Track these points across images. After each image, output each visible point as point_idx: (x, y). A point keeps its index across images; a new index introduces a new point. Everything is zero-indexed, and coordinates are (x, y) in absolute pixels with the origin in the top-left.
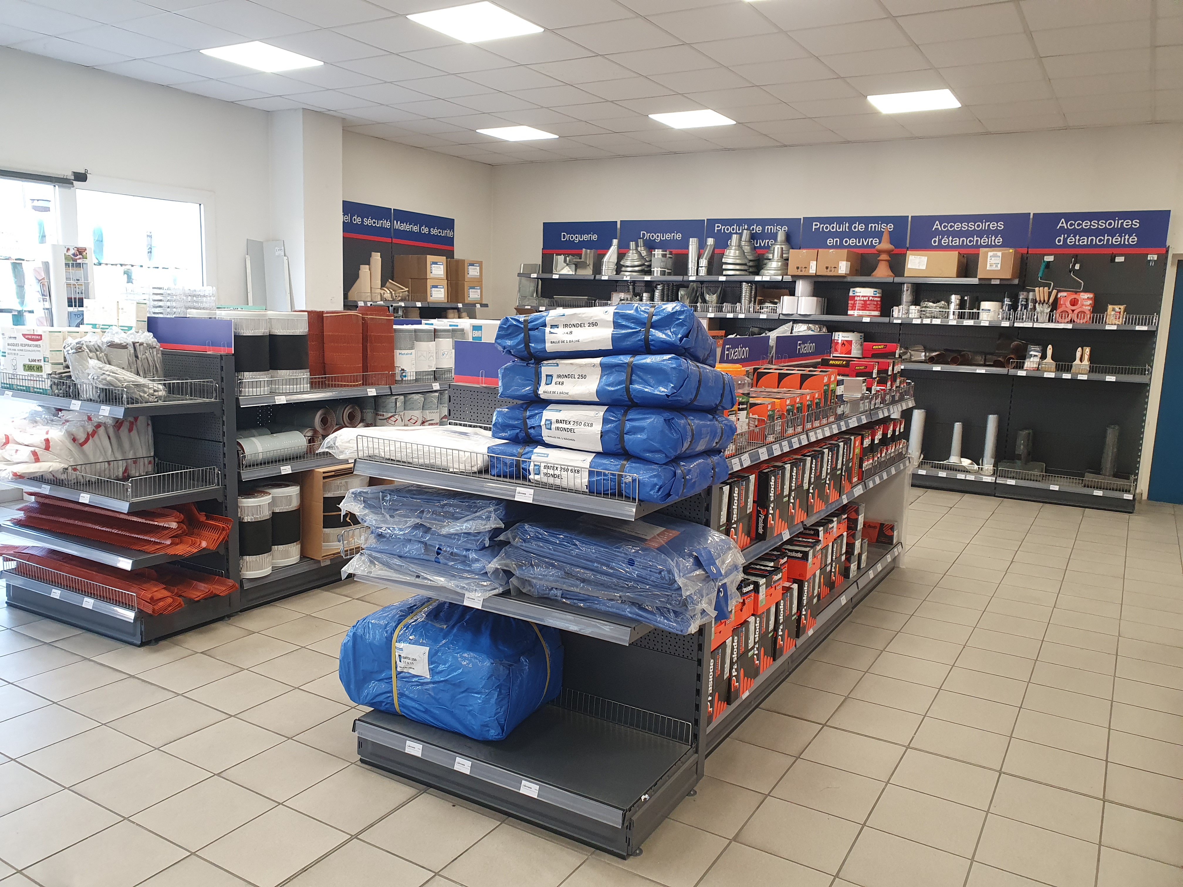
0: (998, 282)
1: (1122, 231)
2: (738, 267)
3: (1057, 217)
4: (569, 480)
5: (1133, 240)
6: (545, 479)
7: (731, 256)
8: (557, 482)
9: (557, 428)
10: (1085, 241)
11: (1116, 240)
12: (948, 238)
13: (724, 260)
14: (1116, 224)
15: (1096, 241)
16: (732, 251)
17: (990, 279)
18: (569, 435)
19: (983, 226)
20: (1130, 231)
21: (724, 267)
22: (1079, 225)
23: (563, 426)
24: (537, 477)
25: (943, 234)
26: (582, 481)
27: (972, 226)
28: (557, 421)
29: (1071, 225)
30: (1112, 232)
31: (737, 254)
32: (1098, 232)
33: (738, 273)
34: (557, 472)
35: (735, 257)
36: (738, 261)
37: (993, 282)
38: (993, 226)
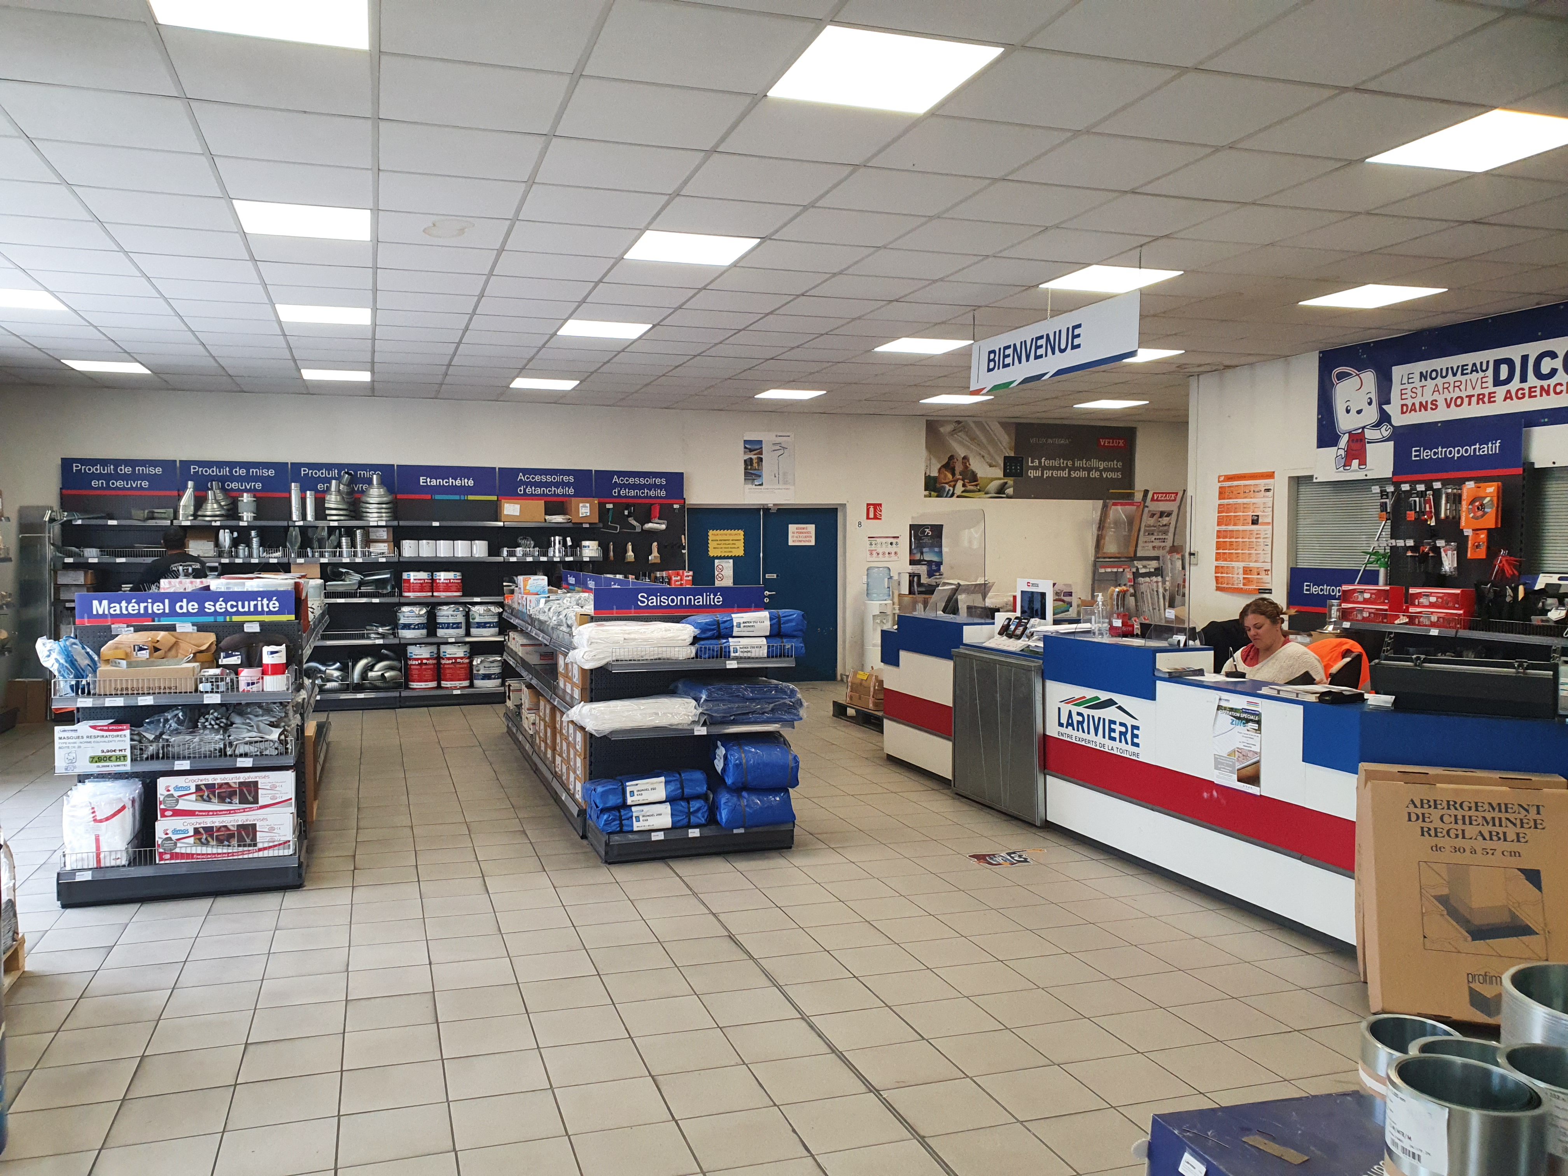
0: (588, 526)
1: (655, 486)
2: (341, 512)
3: (612, 473)
4: (755, 653)
5: (663, 493)
6: (742, 655)
7: (333, 501)
8: (749, 655)
9: (744, 626)
10: (632, 493)
11: (652, 493)
12: (531, 488)
13: (327, 505)
14: (651, 481)
15: (640, 493)
16: (333, 496)
17: (582, 524)
18: (751, 629)
19: (559, 479)
20: (660, 487)
21: (328, 512)
22: (627, 481)
23: (748, 624)
24: (737, 654)
25: (527, 484)
26: (764, 652)
27: (549, 479)
28: (744, 623)
29: (622, 480)
30: (650, 487)
31: (338, 500)
32: (640, 487)
33: (342, 518)
34: (749, 649)
35: (337, 502)
36: (340, 507)
37: (585, 526)
38: (566, 479)
